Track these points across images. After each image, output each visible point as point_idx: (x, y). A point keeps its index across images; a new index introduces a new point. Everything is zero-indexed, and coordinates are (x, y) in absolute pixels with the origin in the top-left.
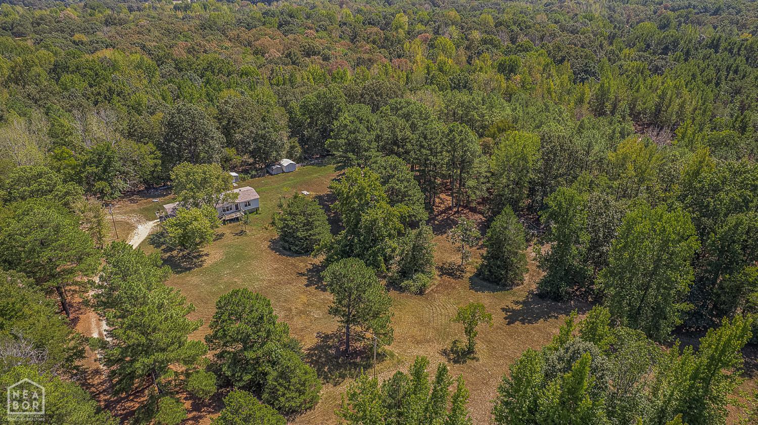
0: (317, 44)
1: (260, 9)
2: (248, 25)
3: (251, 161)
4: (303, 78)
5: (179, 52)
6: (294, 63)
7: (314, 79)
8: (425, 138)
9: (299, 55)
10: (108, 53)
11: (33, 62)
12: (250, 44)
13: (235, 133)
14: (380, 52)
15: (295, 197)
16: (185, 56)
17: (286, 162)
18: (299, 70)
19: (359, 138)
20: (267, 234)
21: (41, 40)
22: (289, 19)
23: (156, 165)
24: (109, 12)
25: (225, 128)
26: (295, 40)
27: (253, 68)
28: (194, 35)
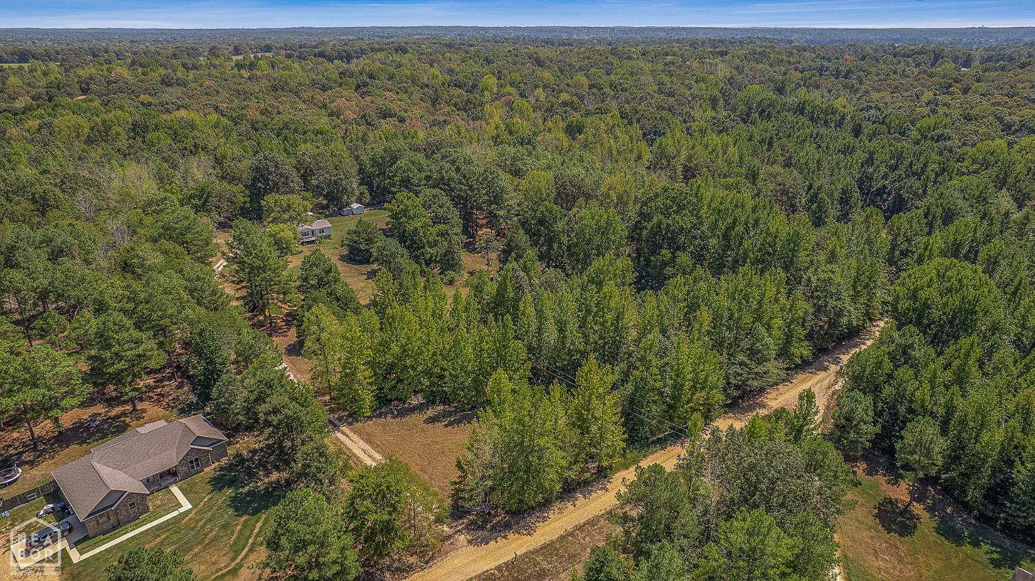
0: (394, 107)
1: (337, 68)
2: (323, 87)
3: (325, 202)
4: (375, 137)
5: (253, 113)
6: (369, 124)
7: (386, 138)
8: (464, 177)
9: (374, 116)
10: (183, 113)
11: (112, 122)
12: (325, 106)
13: (311, 180)
14: (458, 115)
15: (360, 221)
16: (258, 116)
17: (355, 206)
18: (372, 130)
19: (411, 176)
20: (337, 252)
21: (109, 101)
22: (368, 80)
23: (245, 203)
24: (162, 71)
25: (302, 175)
26: (372, 102)
27: (328, 127)
28: (266, 96)
